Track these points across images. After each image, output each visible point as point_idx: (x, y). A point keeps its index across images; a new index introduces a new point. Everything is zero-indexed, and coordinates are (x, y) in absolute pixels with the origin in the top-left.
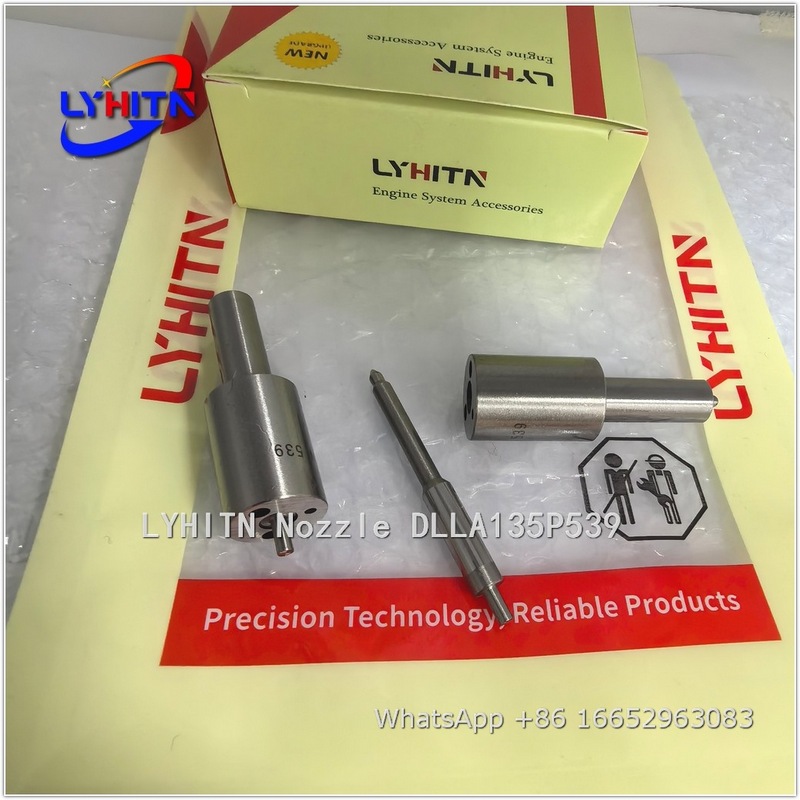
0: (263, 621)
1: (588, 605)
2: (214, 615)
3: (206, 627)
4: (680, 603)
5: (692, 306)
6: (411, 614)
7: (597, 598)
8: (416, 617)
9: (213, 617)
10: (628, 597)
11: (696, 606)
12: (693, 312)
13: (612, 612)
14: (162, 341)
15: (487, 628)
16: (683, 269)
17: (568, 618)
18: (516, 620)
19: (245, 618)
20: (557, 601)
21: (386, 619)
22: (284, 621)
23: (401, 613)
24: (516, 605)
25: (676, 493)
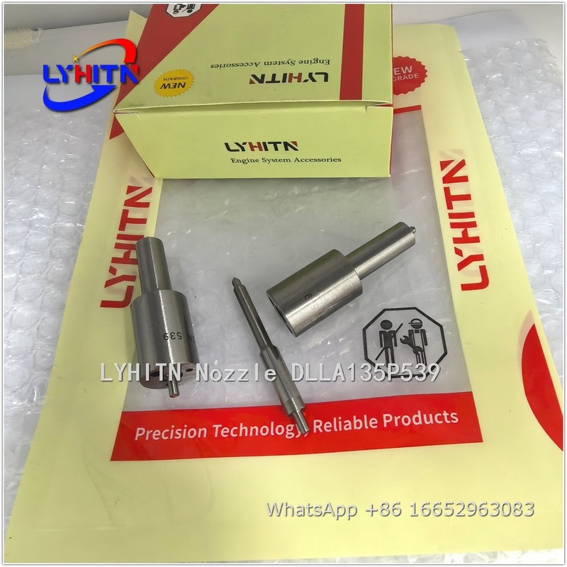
0: (167, 434)
1: (360, 421)
3: (136, 439)
4: (418, 419)
5: (451, 211)
6: (252, 428)
7: (365, 416)
8: (254, 430)
9: (140, 432)
10: (385, 416)
11: (428, 420)
12: (451, 216)
13: (374, 425)
14: (113, 271)
15: (297, 436)
16: (447, 185)
17: (346, 429)
18: (315, 431)
19: (157, 433)
20: (340, 418)
21: (237, 432)
22: (179, 434)
23: (246, 428)
24: (315, 421)
25: (427, 345)
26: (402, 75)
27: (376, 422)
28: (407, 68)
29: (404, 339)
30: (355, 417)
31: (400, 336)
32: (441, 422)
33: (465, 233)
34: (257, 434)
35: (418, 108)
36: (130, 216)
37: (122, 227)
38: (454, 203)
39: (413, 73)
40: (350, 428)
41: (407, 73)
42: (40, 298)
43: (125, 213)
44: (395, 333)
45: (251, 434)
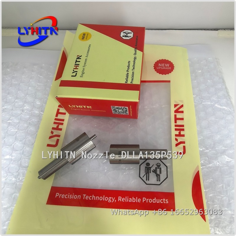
0: (67, 196)
1: (135, 199)
2: (58, 194)
3: (56, 197)
4: (154, 201)
5: (176, 124)
6: (97, 197)
7: (137, 198)
8: (97, 198)
9: (57, 195)
10: (143, 198)
11: (158, 201)
12: (176, 126)
13: (139, 201)
14: (52, 132)
15: (112, 202)
16: (176, 114)
17: (130, 201)
18: (119, 201)
19: (63, 195)
20: (128, 197)
21: (91, 198)
22: (71, 197)
23: (95, 197)
24: (119, 197)
25: (161, 173)
26: (165, 67)
27: (140, 200)
28: (167, 64)
29: (153, 170)
30: (133, 197)
31: (152, 169)
32: (162, 202)
33: (180, 133)
34: (98, 200)
35: (169, 81)
36: (60, 111)
37: (57, 116)
38: (177, 121)
39: (169, 67)
40: (131, 201)
41: (167, 67)
42: (24, 140)
43: (58, 110)
44: (151, 168)
45: (96, 199)
